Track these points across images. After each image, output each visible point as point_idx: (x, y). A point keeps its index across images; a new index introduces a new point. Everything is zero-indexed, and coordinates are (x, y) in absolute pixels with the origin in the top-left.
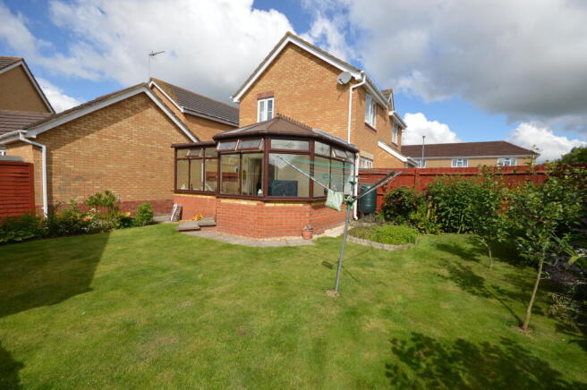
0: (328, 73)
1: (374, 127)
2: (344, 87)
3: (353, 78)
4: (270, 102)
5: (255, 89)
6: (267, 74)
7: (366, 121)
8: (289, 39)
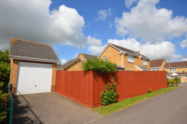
0: (118, 51)
1: (133, 62)
2: (121, 55)
3: (122, 53)
4: (106, 58)
5: (103, 55)
6: (105, 52)
7: (128, 61)
8: (109, 44)
